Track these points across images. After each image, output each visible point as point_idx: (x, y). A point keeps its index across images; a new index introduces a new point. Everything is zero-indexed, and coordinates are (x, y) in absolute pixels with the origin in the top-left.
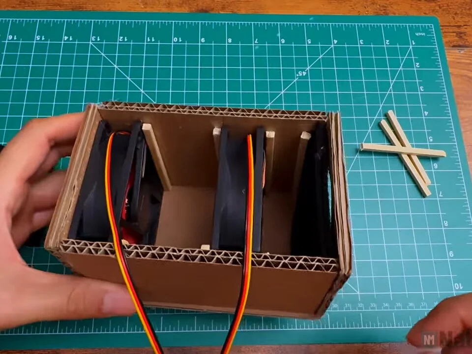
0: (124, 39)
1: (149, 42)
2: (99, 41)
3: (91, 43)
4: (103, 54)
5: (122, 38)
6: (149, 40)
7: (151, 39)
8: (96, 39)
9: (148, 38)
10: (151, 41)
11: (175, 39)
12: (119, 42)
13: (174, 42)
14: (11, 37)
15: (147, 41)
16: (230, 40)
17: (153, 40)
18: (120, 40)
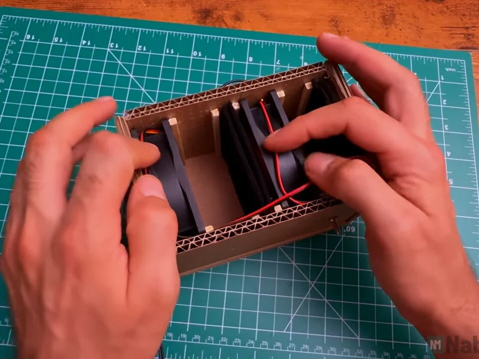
0: (142, 48)
1: (168, 54)
2: (117, 48)
3: (108, 50)
4: (119, 62)
5: (140, 47)
6: (168, 52)
7: (170, 50)
8: (114, 46)
9: (168, 50)
10: (170, 53)
11: (195, 53)
12: (138, 51)
13: (193, 56)
14: (29, 37)
15: (166, 52)
16: (251, 59)
17: (172, 52)
18: (139, 49)
